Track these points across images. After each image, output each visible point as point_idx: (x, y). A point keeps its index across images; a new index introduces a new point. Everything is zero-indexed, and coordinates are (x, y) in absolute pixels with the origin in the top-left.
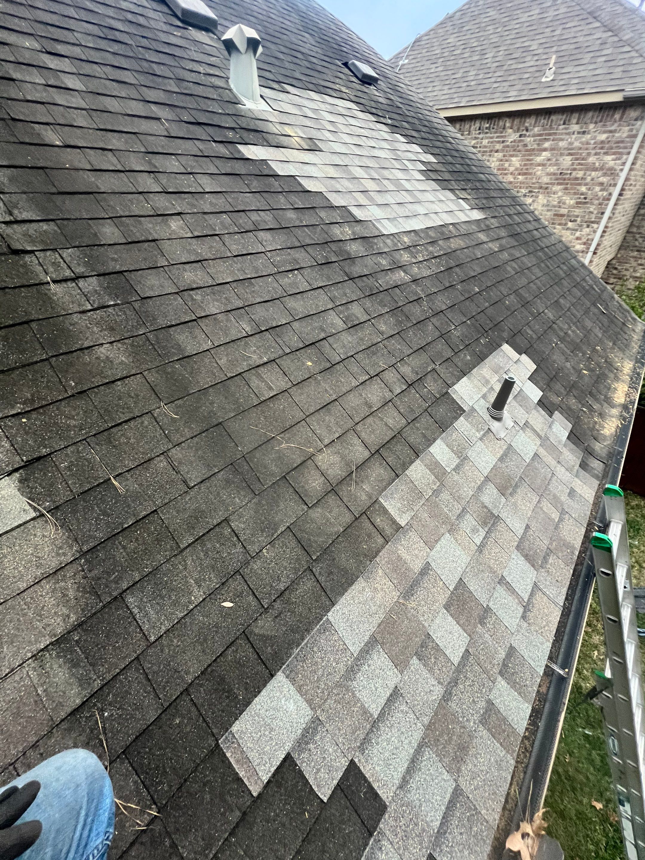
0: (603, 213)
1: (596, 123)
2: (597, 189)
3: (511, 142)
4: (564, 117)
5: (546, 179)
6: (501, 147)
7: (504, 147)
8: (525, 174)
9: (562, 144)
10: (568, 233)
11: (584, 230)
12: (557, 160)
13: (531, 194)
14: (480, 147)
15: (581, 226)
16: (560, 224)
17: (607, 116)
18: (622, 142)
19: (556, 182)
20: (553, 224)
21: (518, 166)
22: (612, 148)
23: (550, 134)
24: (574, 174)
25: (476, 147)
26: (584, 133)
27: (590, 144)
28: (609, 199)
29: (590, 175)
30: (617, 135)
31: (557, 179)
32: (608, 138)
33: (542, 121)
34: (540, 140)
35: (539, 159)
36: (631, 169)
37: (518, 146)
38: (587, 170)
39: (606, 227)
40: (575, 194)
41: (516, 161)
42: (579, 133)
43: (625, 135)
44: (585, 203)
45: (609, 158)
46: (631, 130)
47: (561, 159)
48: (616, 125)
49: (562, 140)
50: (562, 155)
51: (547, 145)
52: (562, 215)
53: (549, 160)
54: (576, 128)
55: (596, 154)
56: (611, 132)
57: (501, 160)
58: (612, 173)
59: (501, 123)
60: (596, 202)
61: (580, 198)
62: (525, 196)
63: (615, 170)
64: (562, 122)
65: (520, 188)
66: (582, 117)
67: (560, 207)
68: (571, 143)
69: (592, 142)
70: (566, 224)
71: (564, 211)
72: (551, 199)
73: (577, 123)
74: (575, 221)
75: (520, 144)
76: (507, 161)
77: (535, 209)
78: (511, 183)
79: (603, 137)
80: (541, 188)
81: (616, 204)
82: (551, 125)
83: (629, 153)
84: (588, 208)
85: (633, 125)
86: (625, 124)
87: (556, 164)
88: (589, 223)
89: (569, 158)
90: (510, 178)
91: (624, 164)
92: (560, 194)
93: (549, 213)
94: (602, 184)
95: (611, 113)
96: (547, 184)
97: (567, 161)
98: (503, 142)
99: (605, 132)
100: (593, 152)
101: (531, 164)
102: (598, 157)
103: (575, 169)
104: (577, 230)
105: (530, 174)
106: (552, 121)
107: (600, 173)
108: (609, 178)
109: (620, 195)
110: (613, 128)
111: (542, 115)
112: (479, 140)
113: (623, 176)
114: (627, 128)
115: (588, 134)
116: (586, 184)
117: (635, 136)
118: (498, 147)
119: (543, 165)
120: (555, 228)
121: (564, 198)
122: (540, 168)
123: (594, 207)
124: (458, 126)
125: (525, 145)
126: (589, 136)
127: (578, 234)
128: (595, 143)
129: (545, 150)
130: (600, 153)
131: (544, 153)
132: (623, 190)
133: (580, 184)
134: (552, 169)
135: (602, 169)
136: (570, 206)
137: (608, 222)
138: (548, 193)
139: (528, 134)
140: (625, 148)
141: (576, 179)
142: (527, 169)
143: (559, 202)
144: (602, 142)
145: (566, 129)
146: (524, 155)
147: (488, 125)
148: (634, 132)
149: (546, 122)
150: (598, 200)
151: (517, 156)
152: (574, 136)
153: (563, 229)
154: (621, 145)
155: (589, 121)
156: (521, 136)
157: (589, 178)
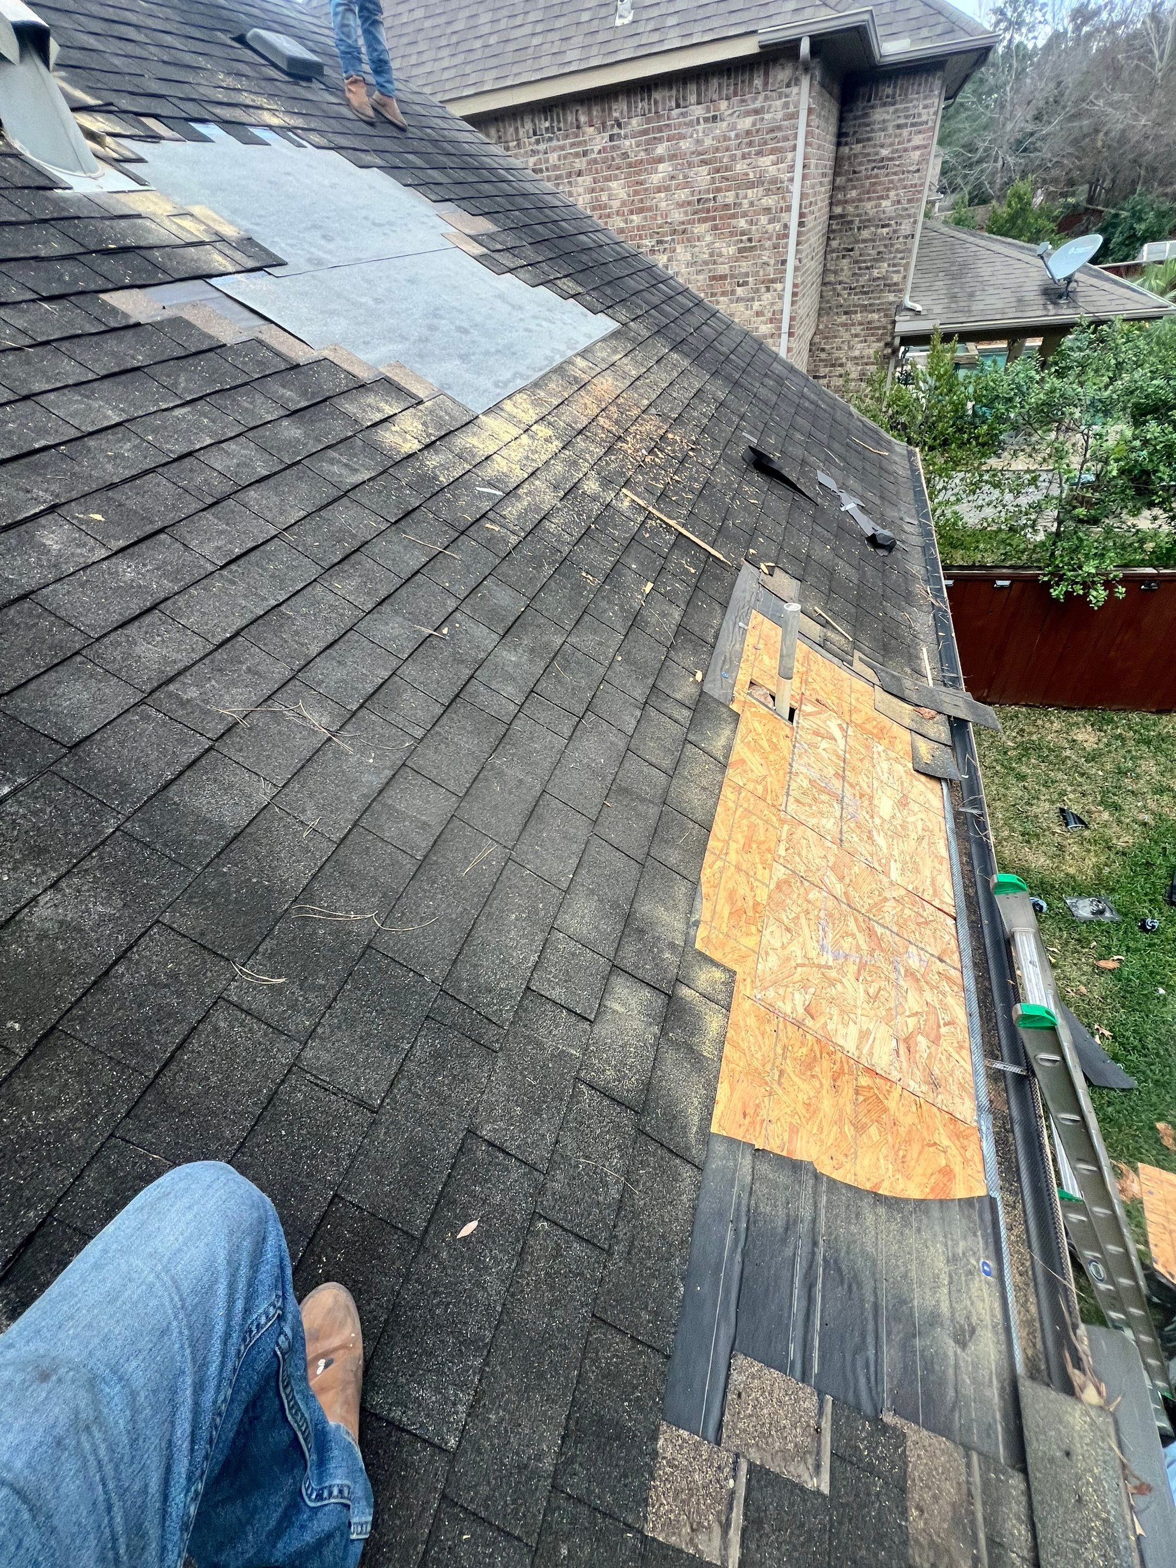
0: (784, 262)
1: (728, 99)
2: (764, 219)
3: (599, 152)
4: (674, 92)
5: (677, 216)
6: (585, 165)
7: (589, 163)
8: (641, 211)
9: (685, 145)
10: (741, 306)
11: (763, 297)
12: (685, 177)
13: (661, 248)
14: (547, 169)
15: (757, 291)
16: (724, 294)
17: (743, 82)
18: (779, 128)
19: (696, 217)
20: (713, 295)
21: (626, 197)
22: (765, 143)
23: (660, 129)
24: (720, 197)
25: (541, 171)
26: (715, 118)
27: (730, 139)
28: (786, 236)
29: (746, 197)
30: (766, 116)
31: (695, 213)
32: (754, 124)
33: (640, 105)
34: (648, 142)
35: (656, 179)
36: (804, 177)
37: (613, 159)
38: (738, 187)
39: (795, 285)
40: (732, 234)
41: (619, 189)
42: (706, 120)
43: (780, 115)
44: (752, 249)
45: (766, 161)
46: (786, 105)
47: (692, 174)
48: (761, 97)
49: (682, 137)
50: (690, 165)
51: (660, 150)
52: (723, 277)
53: (673, 178)
54: (698, 111)
55: (744, 157)
56: (756, 112)
57: (593, 191)
58: (777, 187)
59: (570, 118)
60: (768, 244)
61: (741, 241)
62: (653, 251)
63: (782, 182)
64: (673, 104)
65: (641, 238)
66: (703, 88)
67: (715, 263)
68: (698, 142)
69: (733, 134)
70: (733, 292)
71: (723, 269)
72: (696, 249)
73: (699, 103)
74: (745, 283)
75: (614, 154)
76: (602, 190)
77: (677, 274)
78: (621, 231)
79: (747, 123)
80: (674, 232)
81: (798, 244)
82: (656, 112)
83: (794, 148)
84: (759, 256)
85: (787, 96)
86: (774, 94)
87: (687, 185)
88: (768, 284)
89: (704, 170)
90: (618, 222)
91: (792, 168)
92: (708, 238)
93: (701, 277)
94: (767, 210)
95: (747, 77)
96: (683, 223)
97: (702, 176)
98: (585, 154)
99: (748, 114)
100: (739, 153)
101: (646, 189)
102: (749, 161)
103: (718, 190)
104: (753, 299)
105: (650, 209)
106: (656, 102)
107: (760, 191)
108: (776, 197)
109: (801, 224)
110: (758, 105)
111: (635, 94)
112: (541, 156)
113: (796, 188)
114: (779, 103)
115: (722, 120)
116: (745, 215)
117: (794, 116)
118: (580, 164)
119: (667, 189)
120: (718, 303)
121: (717, 245)
122: (663, 195)
123: (767, 253)
124: (493, 131)
125: (625, 155)
126: (725, 124)
127: (756, 306)
128: (737, 136)
129: (660, 160)
130: (749, 154)
131: (661, 167)
132: (802, 215)
133: (734, 216)
134: (683, 195)
135: (759, 182)
136: (730, 258)
137: (795, 277)
138: (689, 240)
139: (622, 132)
140: (786, 139)
141: (727, 207)
142: (641, 201)
143: (711, 255)
144: (748, 133)
145: (683, 115)
146: (629, 175)
147: (547, 124)
148: (792, 109)
149: (646, 107)
150: (769, 239)
151: (616, 178)
152: (700, 128)
153: (732, 301)
154: (779, 135)
155: (715, 97)
156: (611, 138)
157: (746, 201)
